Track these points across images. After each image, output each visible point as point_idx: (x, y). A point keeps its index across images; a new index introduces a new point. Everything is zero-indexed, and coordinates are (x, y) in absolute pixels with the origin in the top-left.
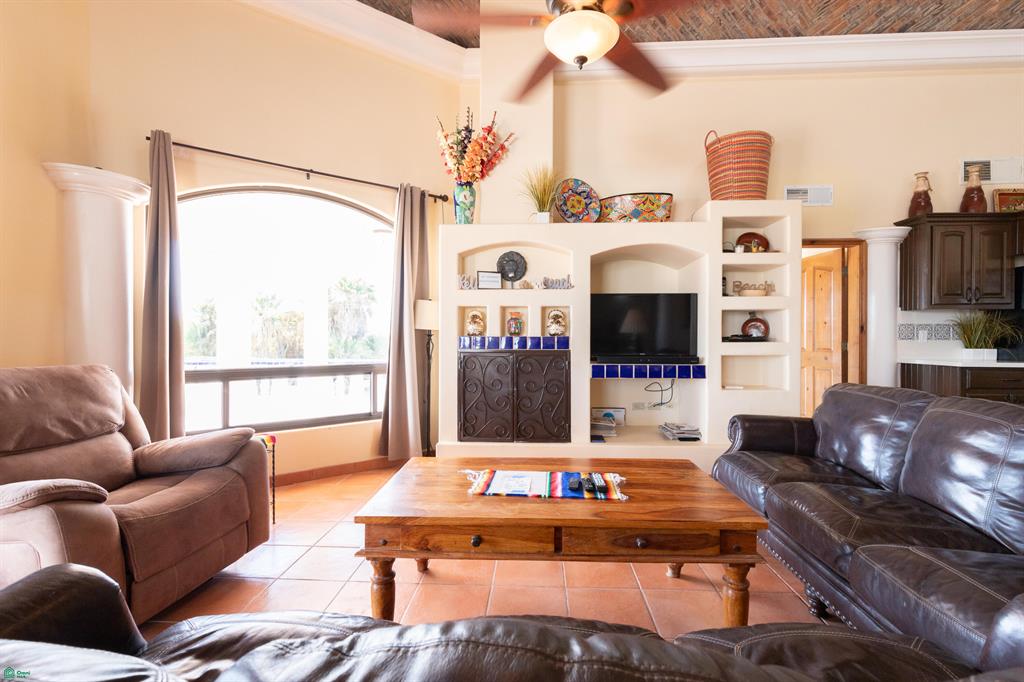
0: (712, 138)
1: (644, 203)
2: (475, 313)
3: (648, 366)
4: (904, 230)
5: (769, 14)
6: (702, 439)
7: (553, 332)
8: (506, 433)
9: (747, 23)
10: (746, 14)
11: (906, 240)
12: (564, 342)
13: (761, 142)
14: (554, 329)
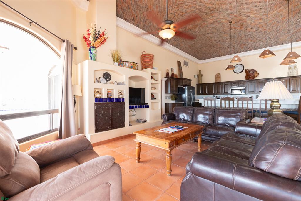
0: (144, 53)
1: (133, 65)
2: (98, 91)
3: (137, 105)
4: (166, 79)
5: (151, 29)
6: (147, 121)
7: (120, 97)
8: (109, 127)
9: (147, 29)
10: (148, 27)
11: (166, 81)
12: (123, 100)
13: (152, 56)
14: (121, 96)
